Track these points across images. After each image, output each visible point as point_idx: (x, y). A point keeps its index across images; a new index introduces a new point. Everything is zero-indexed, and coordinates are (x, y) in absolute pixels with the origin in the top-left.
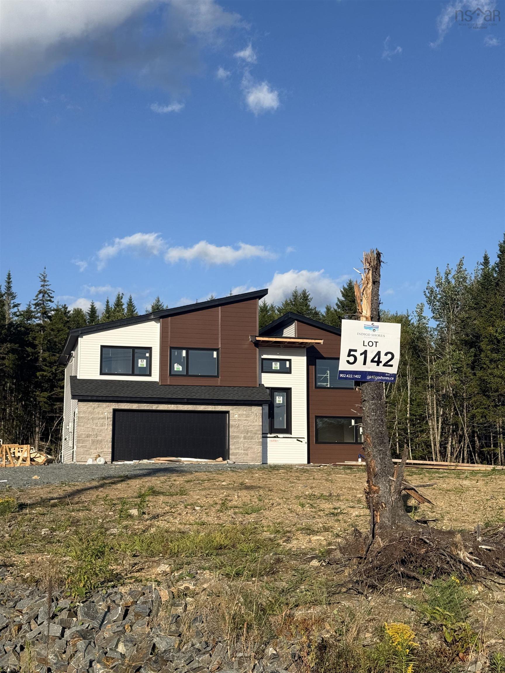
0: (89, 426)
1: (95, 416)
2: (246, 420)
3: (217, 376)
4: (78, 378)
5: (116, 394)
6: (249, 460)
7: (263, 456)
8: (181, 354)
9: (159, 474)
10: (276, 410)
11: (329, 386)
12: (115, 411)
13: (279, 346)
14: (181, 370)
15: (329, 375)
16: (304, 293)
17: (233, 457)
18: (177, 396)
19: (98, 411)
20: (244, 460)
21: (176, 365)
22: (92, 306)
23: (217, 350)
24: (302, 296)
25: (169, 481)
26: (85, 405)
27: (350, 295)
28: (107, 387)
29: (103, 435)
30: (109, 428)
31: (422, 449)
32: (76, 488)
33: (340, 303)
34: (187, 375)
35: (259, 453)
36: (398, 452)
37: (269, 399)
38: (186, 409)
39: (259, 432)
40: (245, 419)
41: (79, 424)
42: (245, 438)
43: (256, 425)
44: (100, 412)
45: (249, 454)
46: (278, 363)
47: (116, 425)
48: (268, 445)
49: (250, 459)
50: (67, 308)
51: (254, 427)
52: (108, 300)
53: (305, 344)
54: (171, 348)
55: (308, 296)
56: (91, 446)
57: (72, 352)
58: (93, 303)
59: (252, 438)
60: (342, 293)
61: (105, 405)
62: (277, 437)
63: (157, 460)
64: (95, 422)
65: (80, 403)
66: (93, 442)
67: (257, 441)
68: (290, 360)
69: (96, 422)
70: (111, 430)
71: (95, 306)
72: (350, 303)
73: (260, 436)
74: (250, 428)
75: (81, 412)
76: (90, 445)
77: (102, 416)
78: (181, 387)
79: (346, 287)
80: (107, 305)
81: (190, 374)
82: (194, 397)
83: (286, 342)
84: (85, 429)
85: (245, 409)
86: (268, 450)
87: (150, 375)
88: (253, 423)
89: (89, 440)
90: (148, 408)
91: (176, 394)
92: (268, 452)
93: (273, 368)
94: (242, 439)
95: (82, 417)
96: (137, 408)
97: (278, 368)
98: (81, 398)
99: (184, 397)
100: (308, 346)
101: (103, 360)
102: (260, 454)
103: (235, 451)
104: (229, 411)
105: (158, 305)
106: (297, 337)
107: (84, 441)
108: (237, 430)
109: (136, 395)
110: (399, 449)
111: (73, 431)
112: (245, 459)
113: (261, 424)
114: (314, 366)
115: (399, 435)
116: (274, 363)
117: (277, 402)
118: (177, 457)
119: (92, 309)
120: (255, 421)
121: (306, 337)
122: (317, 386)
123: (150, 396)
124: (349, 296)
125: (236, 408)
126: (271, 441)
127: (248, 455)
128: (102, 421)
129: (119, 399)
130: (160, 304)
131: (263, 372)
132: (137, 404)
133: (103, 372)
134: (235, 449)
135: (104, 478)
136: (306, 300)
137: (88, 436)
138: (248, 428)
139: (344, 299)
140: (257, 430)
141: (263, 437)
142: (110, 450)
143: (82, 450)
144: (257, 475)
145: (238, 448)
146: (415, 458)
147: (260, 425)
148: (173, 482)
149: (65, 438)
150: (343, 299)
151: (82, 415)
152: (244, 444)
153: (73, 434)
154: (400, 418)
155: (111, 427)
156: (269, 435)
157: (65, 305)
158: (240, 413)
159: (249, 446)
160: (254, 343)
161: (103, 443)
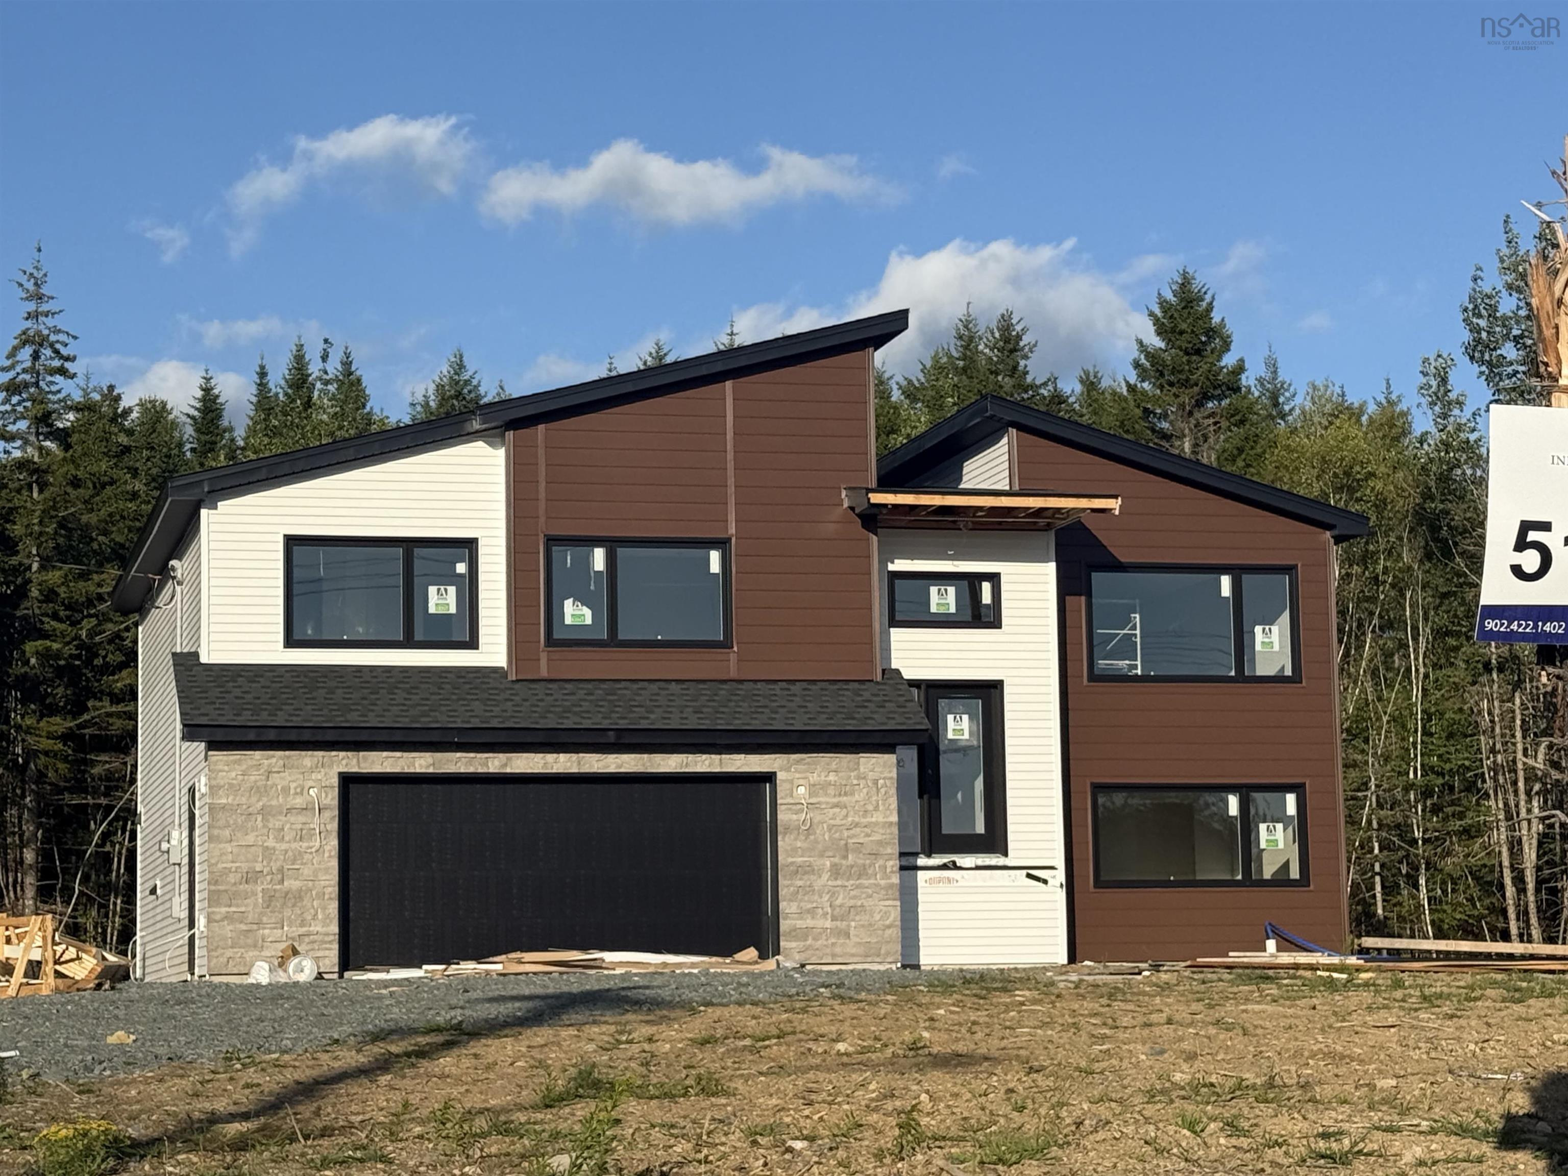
0: (250, 839)
1: (274, 803)
2: (836, 806)
3: (726, 644)
4: (204, 659)
5: (349, 717)
6: (853, 955)
7: (904, 938)
8: (588, 561)
9: (575, 1017)
10: (946, 767)
11: (1139, 672)
12: (347, 781)
13: (954, 526)
14: (589, 621)
15: (1138, 632)
16: (1006, 324)
17: (793, 944)
18: (578, 720)
19: (285, 783)
20: (834, 955)
21: (568, 604)
22: (207, 390)
23: (721, 544)
24: (997, 335)
25: (629, 1042)
26: (235, 762)
27: (1184, 326)
28: (315, 694)
29: (306, 871)
30: (327, 848)
31: (1467, 900)
32: (289, 1076)
33: (1147, 357)
34: (613, 641)
35: (889, 927)
36: (1380, 911)
37: (926, 724)
38: (612, 769)
39: (889, 851)
40: (836, 800)
41: (216, 832)
42: (836, 872)
43: (876, 824)
44: (293, 785)
45: (852, 932)
46: (951, 590)
47: (353, 835)
48: (921, 898)
49: (861, 950)
50: (118, 398)
51: (868, 830)
52: (262, 367)
53: (1053, 517)
54: (552, 541)
55: (1019, 337)
56: (262, 914)
57: (173, 563)
58: (208, 380)
59: (862, 872)
60: (1156, 321)
61: (308, 758)
62: (955, 867)
63: (510, 960)
64: (275, 823)
65: (217, 756)
66: (270, 898)
67: (883, 882)
68: (994, 578)
69: (278, 824)
70: (335, 853)
71: (216, 391)
72: (1185, 359)
73: (891, 863)
74: (854, 836)
75: (220, 787)
76: (258, 910)
77: (299, 801)
78: (590, 686)
79: (1169, 296)
80: (262, 386)
81: (621, 636)
82: (644, 725)
83: (980, 508)
84: (235, 850)
85: (834, 766)
86: (921, 916)
87: (472, 643)
88: (864, 816)
89: (254, 894)
90: (471, 770)
91: (575, 713)
92: (921, 925)
93: (933, 609)
94: (825, 876)
95: (223, 807)
96: (431, 770)
97: (953, 610)
98: (219, 736)
99: (605, 724)
100: (1063, 523)
101: (297, 589)
102: (895, 933)
103: (800, 924)
104: (775, 774)
105: (457, 383)
106: (1016, 487)
107: (236, 894)
108: (805, 845)
109: (424, 722)
110: (1384, 900)
111: (186, 860)
112: (838, 950)
113: (894, 818)
114: (1083, 598)
115: (1381, 850)
116: (933, 590)
117: (950, 735)
118: (584, 948)
119: (203, 400)
120: (870, 808)
121: (1051, 487)
122: (1096, 672)
123: (475, 723)
124: (1181, 333)
125: (798, 762)
126: (931, 881)
127: (848, 935)
128: (301, 819)
129: (364, 737)
130: (466, 376)
131: (894, 622)
132: (428, 754)
133: (297, 636)
134: (801, 914)
135: (377, 1037)
136: (1012, 351)
137: (250, 877)
138: (846, 833)
139: (1162, 345)
140: (880, 843)
141: (902, 868)
142: (335, 928)
143: (228, 929)
144: (942, 1012)
145: (812, 912)
146: (1440, 935)
147: (891, 823)
148: (647, 1047)
149: (150, 885)
150: (1157, 343)
151: (224, 801)
152: (833, 894)
153: (185, 869)
154: (1385, 786)
155: (333, 843)
156: (922, 861)
157: (111, 388)
158: (814, 778)
159: (852, 902)
160: (858, 515)
161: (306, 902)
